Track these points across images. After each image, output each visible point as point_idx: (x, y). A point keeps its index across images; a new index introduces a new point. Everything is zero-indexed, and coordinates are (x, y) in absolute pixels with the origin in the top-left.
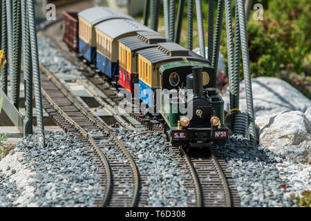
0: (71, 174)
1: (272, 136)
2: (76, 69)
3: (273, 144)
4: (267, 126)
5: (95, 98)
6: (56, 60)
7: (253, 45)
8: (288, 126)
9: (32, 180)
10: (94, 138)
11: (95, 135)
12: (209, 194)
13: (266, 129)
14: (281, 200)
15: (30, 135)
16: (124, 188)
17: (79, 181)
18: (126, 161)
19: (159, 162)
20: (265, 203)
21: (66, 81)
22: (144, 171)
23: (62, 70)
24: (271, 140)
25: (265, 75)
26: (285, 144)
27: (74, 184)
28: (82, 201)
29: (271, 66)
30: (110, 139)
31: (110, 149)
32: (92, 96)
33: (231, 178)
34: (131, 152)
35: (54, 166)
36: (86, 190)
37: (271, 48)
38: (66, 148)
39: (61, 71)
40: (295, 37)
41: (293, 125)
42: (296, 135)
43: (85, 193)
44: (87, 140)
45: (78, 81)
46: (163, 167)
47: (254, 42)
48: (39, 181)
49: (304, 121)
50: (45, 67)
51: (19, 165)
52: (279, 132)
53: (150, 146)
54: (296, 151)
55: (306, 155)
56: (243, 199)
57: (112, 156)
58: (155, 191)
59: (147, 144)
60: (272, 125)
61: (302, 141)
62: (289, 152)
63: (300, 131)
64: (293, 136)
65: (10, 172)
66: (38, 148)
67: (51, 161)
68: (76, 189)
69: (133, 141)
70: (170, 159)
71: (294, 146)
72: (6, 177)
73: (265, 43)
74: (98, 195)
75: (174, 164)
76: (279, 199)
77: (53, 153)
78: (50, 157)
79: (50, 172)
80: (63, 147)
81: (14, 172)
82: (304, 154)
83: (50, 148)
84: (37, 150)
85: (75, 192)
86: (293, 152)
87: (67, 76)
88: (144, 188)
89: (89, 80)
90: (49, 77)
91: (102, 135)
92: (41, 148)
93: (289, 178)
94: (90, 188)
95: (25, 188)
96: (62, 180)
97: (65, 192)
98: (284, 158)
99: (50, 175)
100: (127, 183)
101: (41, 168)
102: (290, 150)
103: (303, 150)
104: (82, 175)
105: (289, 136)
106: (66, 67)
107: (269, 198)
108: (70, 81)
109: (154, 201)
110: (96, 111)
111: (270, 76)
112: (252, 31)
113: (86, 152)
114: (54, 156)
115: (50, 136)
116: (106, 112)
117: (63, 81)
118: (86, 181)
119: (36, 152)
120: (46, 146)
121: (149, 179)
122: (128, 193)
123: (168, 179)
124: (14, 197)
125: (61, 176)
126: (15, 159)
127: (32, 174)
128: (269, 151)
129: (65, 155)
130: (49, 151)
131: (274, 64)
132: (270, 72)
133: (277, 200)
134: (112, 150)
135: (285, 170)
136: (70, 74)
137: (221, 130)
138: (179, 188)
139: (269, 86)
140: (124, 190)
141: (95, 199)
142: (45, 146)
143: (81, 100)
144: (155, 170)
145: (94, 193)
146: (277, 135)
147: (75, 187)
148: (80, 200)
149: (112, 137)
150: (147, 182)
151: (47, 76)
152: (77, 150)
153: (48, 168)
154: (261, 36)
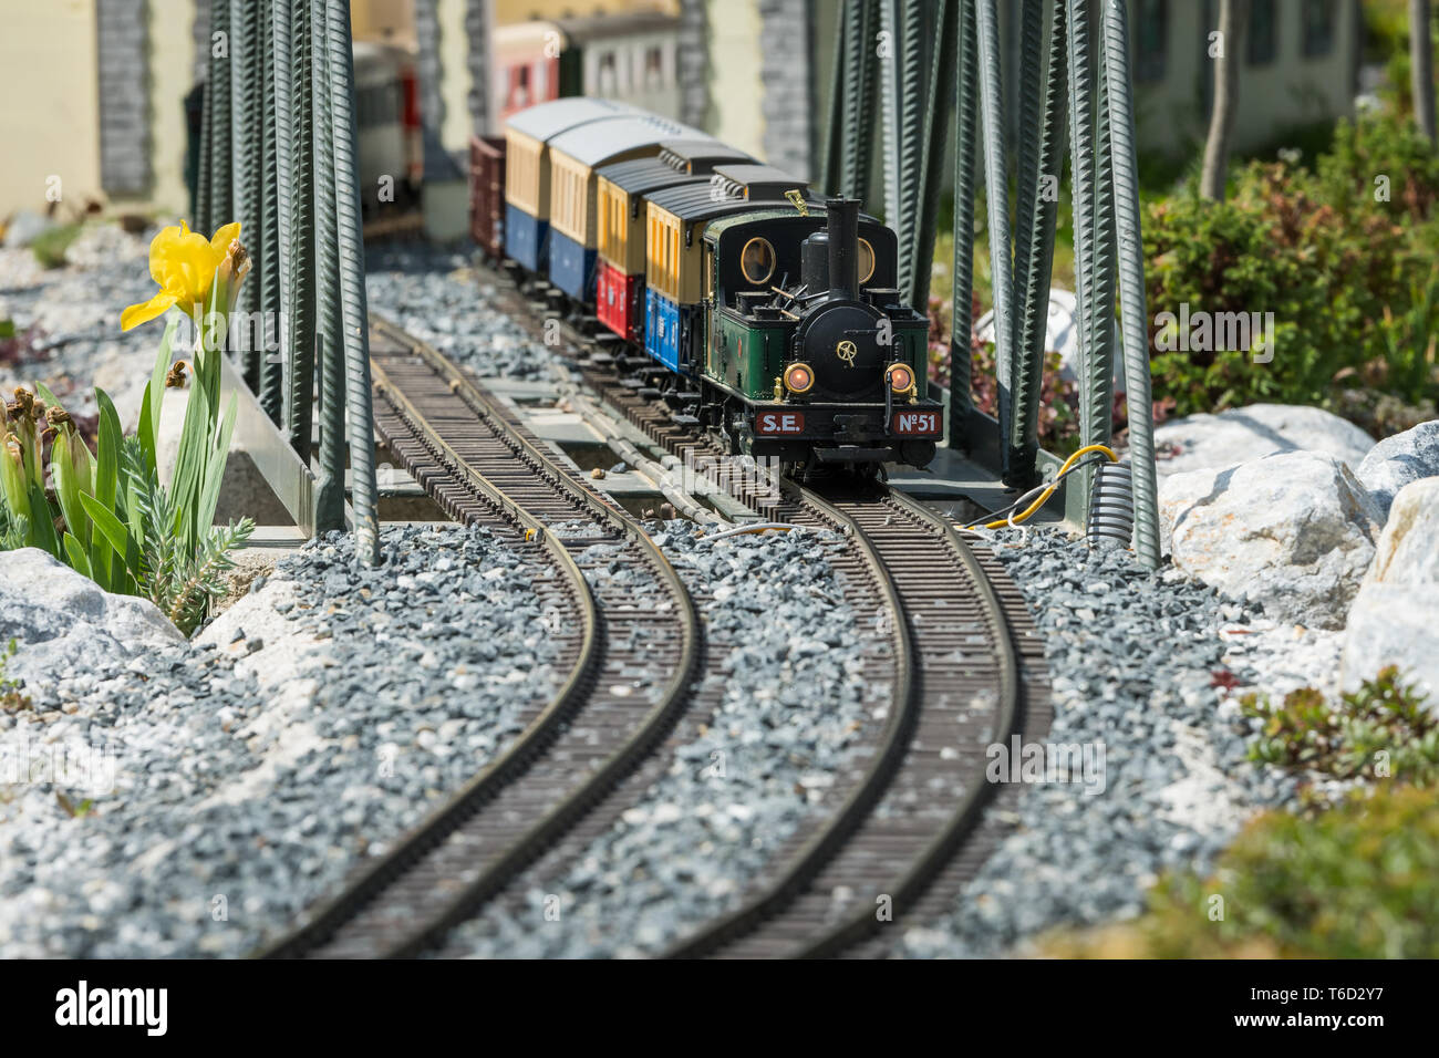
0: (457, 640)
1: (1216, 532)
2: (563, 363)
3: (1221, 561)
4: (1205, 502)
5: (612, 444)
6: (500, 343)
7: (1234, 283)
8: (1279, 496)
9: (311, 663)
10: (567, 543)
11: (571, 536)
12: (945, 698)
13: (1200, 510)
14: (1204, 718)
15: (333, 534)
16: (639, 679)
17: (476, 658)
18: (666, 606)
19: (785, 609)
20: (1143, 724)
21: (519, 402)
22: (726, 634)
23: (512, 367)
24: (1211, 550)
25: (1275, 397)
26: (1261, 562)
27: (462, 665)
28: (478, 713)
29: (1299, 363)
30: (625, 545)
31: (616, 569)
32: (603, 440)
33: (1041, 655)
34: (691, 581)
35: (399, 621)
36: (496, 684)
37: (1300, 300)
38: (454, 568)
39: (505, 371)
40: (1406, 274)
41: (1294, 491)
42: (1305, 527)
43: (492, 691)
44: (538, 548)
45: (562, 401)
46: (796, 622)
47: (1234, 274)
48: (336, 663)
49: (1338, 479)
50: (449, 357)
51: (280, 621)
52: (1244, 517)
53: (767, 565)
54: (1302, 586)
55: (1341, 604)
56: (1067, 713)
57: (620, 592)
58: (750, 689)
59: (758, 560)
60: (1223, 496)
61: (1326, 550)
62: (1277, 592)
63: (1319, 514)
64: (1294, 531)
65: (242, 647)
66: (352, 564)
67: (392, 605)
68: (460, 682)
69: (709, 549)
70: (830, 602)
71: (1297, 570)
72: (223, 664)
73: (1279, 278)
74: (535, 696)
75: (841, 617)
76: (1198, 715)
77: (403, 581)
78: (392, 595)
79: (380, 637)
80: (444, 563)
81: (257, 646)
82: (1330, 599)
83: (397, 568)
84: (347, 572)
85: (454, 689)
86: (1294, 592)
87: (527, 388)
88: (711, 680)
89: (602, 394)
90: (455, 383)
91: (601, 535)
92: (359, 567)
93: (1256, 666)
94: (516, 676)
95: (281, 688)
96: (417, 658)
97: (422, 690)
98: (1258, 609)
99: (382, 645)
100: (652, 665)
101: (353, 626)
102: (1282, 583)
103: (1331, 583)
104: (498, 641)
105: (1278, 533)
106: (529, 361)
107: (1161, 711)
108: (534, 402)
109: (741, 717)
110: (601, 477)
111: (1295, 401)
112: (1231, 233)
113: (525, 580)
114: (405, 591)
115: (406, 536)
116: (638, 481)
117: (506, 401)
118: (507, 661)
119: (344, 578)
120: (383, 560)
121: (737, 655)
122: (649, 692)
123: (805, 655)
124: (243, 717)
125: (415, 646)
126: (267, 607)
127: (316, 645)
128: (1203, 586)
129: (446, 588)
130: (392, 574)
131: (1311, 356)
132: (1295, 389)
133: (1190, 720)
134: (620, 574)
135: (1252, 642)
136: (537, 379)
137: (918, 410)
138: (840, 681)
139: (1285, 434)
140: (637, 684)
141: (522, 708)
142: (379, 560)
143: (558, 451)
144: (767, 632)
145: (525, 692)
146: (1236, 530)
147: (462, 673)
148: (468, 709)
149: (631, 537)
150: (727, 664)
151: (448, 382)
152: (494, 574)
153: (378, 627)
154: (1265, 253)
